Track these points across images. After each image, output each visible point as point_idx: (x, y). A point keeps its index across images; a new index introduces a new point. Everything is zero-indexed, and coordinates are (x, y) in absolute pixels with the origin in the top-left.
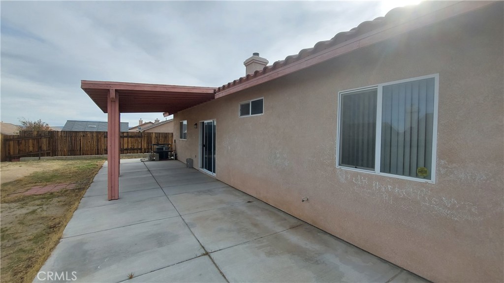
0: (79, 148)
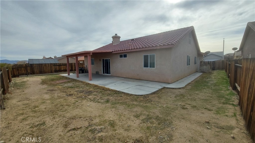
0: (43, 71)
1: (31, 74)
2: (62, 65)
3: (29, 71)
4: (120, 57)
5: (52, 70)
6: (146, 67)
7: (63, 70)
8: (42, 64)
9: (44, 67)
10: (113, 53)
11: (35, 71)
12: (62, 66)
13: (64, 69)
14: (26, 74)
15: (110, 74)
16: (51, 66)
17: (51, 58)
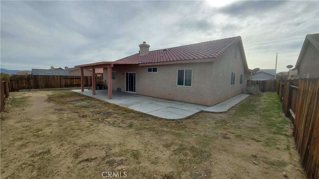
0: (50, 84)
1: (34, 88)
2: (75, 78)
3: (32, 84)
4: (148, 71)
5: (61, 85)
6: (180, 85)
7: (75, 85)
8: (49, 76)
9: (51, 80)
10: (140, 65)
11: (40, 85)
12: (75, 80)
13: (77, 83)
14: (28, 88)
15: (135, 91)
16: (60, 78)
17: (60, 68)
